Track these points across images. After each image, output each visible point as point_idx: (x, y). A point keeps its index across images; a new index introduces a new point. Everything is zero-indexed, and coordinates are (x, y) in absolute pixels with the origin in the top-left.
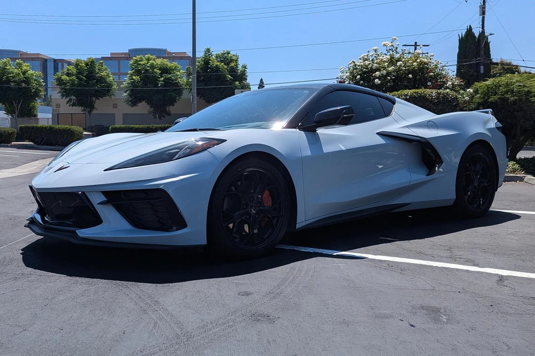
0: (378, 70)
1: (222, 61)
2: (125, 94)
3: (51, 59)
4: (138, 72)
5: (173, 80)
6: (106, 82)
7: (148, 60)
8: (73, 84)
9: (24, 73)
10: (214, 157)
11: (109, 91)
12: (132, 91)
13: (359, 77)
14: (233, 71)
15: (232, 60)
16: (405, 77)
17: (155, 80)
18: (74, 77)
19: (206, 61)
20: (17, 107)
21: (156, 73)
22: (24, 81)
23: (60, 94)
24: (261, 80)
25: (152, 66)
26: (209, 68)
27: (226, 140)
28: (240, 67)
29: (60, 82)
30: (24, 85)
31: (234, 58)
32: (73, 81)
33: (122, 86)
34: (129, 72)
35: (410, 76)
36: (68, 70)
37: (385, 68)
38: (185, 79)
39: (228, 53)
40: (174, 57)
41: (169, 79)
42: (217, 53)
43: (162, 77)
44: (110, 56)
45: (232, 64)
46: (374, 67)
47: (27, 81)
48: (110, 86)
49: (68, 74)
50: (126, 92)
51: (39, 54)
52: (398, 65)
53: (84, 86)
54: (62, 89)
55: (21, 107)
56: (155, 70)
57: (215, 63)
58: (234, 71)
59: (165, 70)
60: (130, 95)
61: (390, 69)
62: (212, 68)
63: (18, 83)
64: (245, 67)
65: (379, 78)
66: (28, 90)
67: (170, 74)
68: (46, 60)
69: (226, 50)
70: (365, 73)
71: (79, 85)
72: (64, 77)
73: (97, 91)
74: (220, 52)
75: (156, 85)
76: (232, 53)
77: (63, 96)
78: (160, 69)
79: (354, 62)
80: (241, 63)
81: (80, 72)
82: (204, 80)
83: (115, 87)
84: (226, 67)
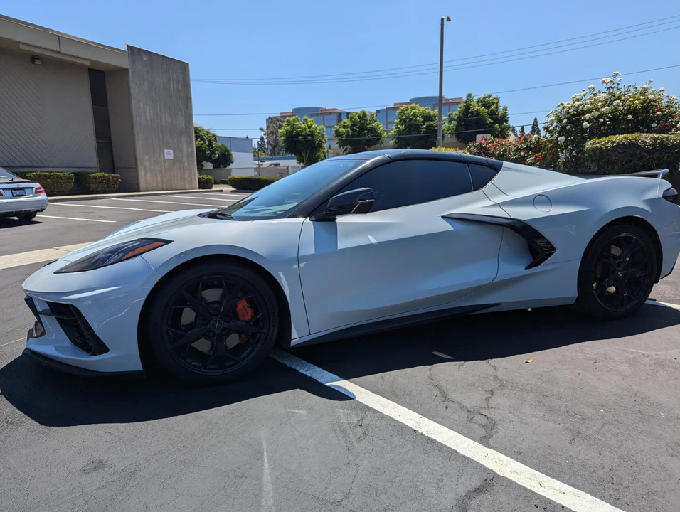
0: (589, 111)
1: (483, 105)
2: (392, 142)
3: (344, 113)
4: (403, 122)
5: (434, 127)
6: (376, 132)
7: (413, 108)
8: (348, 135)
9: (310, 127)
10: (147, 264)
11: (378, 139)
12: (398, 138)
13: (565, 121)
14: (493, 114)
15: (493, 104)
16: (623, 118)
17: (418, 127)
18: (349, 129)
19: (468, 107)
20: (306, 156)
21: (418, 121)
22: (309, 135)
23: (338, 145)
24: (536, 119)
25: (415, 115)
26: (470, 113)
27: (171, 242)
28: (501, 110)
29: (338, 134)
30: (309, 138)
31: (495, 101)
32: (348, 132)
33: (389, 134)
34: (396, 121)
35: (630, 117)
36: (345, 123)
37: (598, 110)
38: (447, 125)
39: (490, 96)
40: (450, 103)
41: (431, 126)
42: (479, 97)
43: (424, 124)
44: (393, 106)
45: (493, 107)
46: (585, 109)
47: (312, 134)
48: (380, 135)
49: (345, 127)
50: (392, 140)
51: (335, 109)
52: (614, 104)
53: (357, 136)
54: (339, 140)
55: (309, 156)
56: (418, 118)
57: (475, 107)
58: (495, 114)
59: (428, 118)
60: (396, 143)
61: (603, 109)
62: (472, 113)
63: (305, 136)
64: (505, 109)
65: (588, 121)
66: (313, 142)
67: (432, 120)
68: (341, 114)
69: (487, 93)
70: (574, 116)
71: (353, 135)
72: (342, 130)
73: (368, 140)
74: (481, 97)
75: (419, 133)
76: (494, 96)
77: (340, 146)
78: (423, 117)
79: (563, 104)
80: (502, 105)
81: (354, 124)
82: (464, 125)
83: (384, 134)
84: (486, 110)
